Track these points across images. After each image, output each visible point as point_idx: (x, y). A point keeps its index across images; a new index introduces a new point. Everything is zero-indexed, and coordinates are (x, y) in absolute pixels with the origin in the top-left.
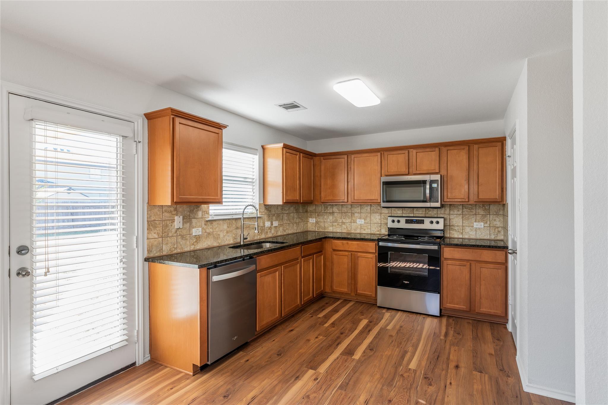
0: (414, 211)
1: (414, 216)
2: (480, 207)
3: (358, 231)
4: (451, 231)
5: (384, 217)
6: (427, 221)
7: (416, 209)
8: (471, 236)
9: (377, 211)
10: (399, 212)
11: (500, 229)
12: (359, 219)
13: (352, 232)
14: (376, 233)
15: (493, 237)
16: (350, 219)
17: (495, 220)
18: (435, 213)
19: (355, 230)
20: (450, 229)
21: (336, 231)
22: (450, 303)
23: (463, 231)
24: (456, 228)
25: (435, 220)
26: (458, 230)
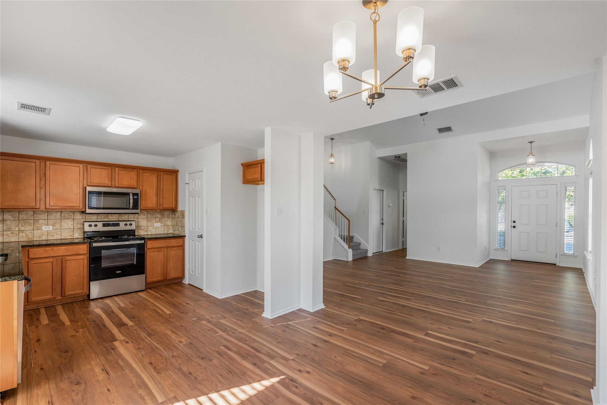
0: (109, 216)
1: (109, 220)
2: (159, 213)
3: (44, 238)
4: (139, 231)
5: (77, 222)
6: (122, 224)
7: (111, 214)
8: (152, 232)
9: (69, 217)
10: (94, 218)
11: (170, 226)
12: (45, 225)
13: (35, 239)
14: (67, 238)
15: (166, 232)
16: (33, 226)
17: (167, 221)
18: (127, 217)
19: (39, 237)
20: (139, 229)
21: (9, 241)
22: (151, 279)
23: (148, 229)
24: (143, 228)
25: (128, 223)
26: (144, 229)
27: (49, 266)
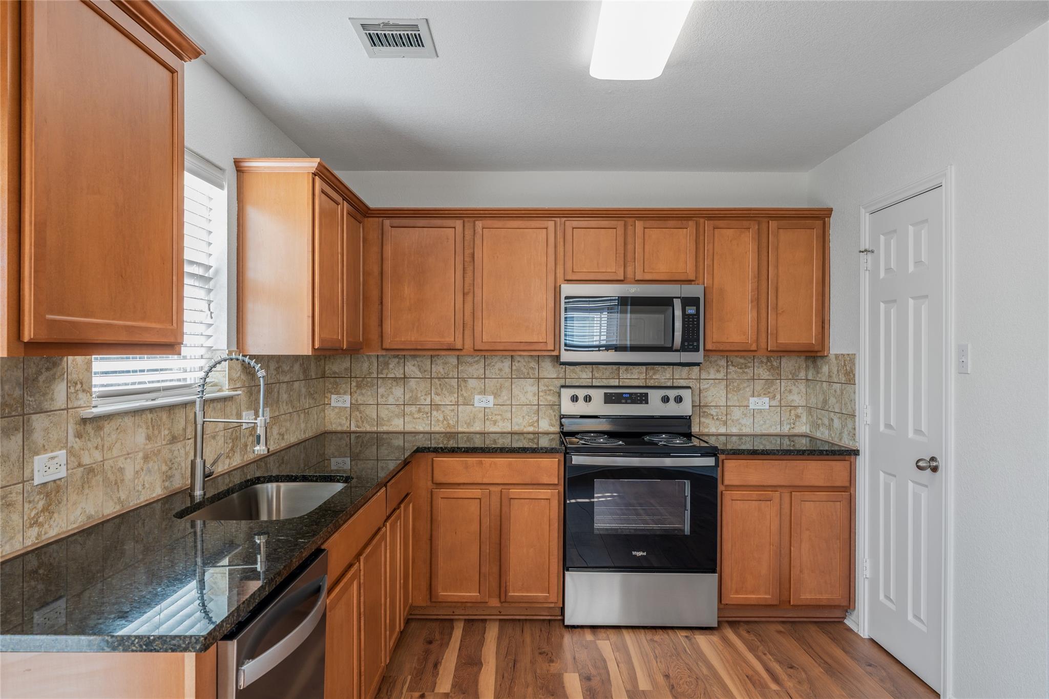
0: (621, 371)
1: (621, 384)
2: (762, 362)
3: (477, 427)
4: (703, 420)
5: (545, 388)
6: (655, 396)
7: (625, 367)
8: (743, 428)
9: (528, 374)
10: (584, 376)
11: (800, 410)
12: (480, 393)
13: (460, 429)
14: (525, 430)
15: (786, 429)
16: (456, 395)
17: (790, 391)
18: (668, 376)
19: (468, 425)
20: (702, 414)
21: (413, 430)
22: (737, 592)
23: (729, 417)
24: (713, 411)
25: (672, 394)
26: (717, 415)
27: (474, 507)
